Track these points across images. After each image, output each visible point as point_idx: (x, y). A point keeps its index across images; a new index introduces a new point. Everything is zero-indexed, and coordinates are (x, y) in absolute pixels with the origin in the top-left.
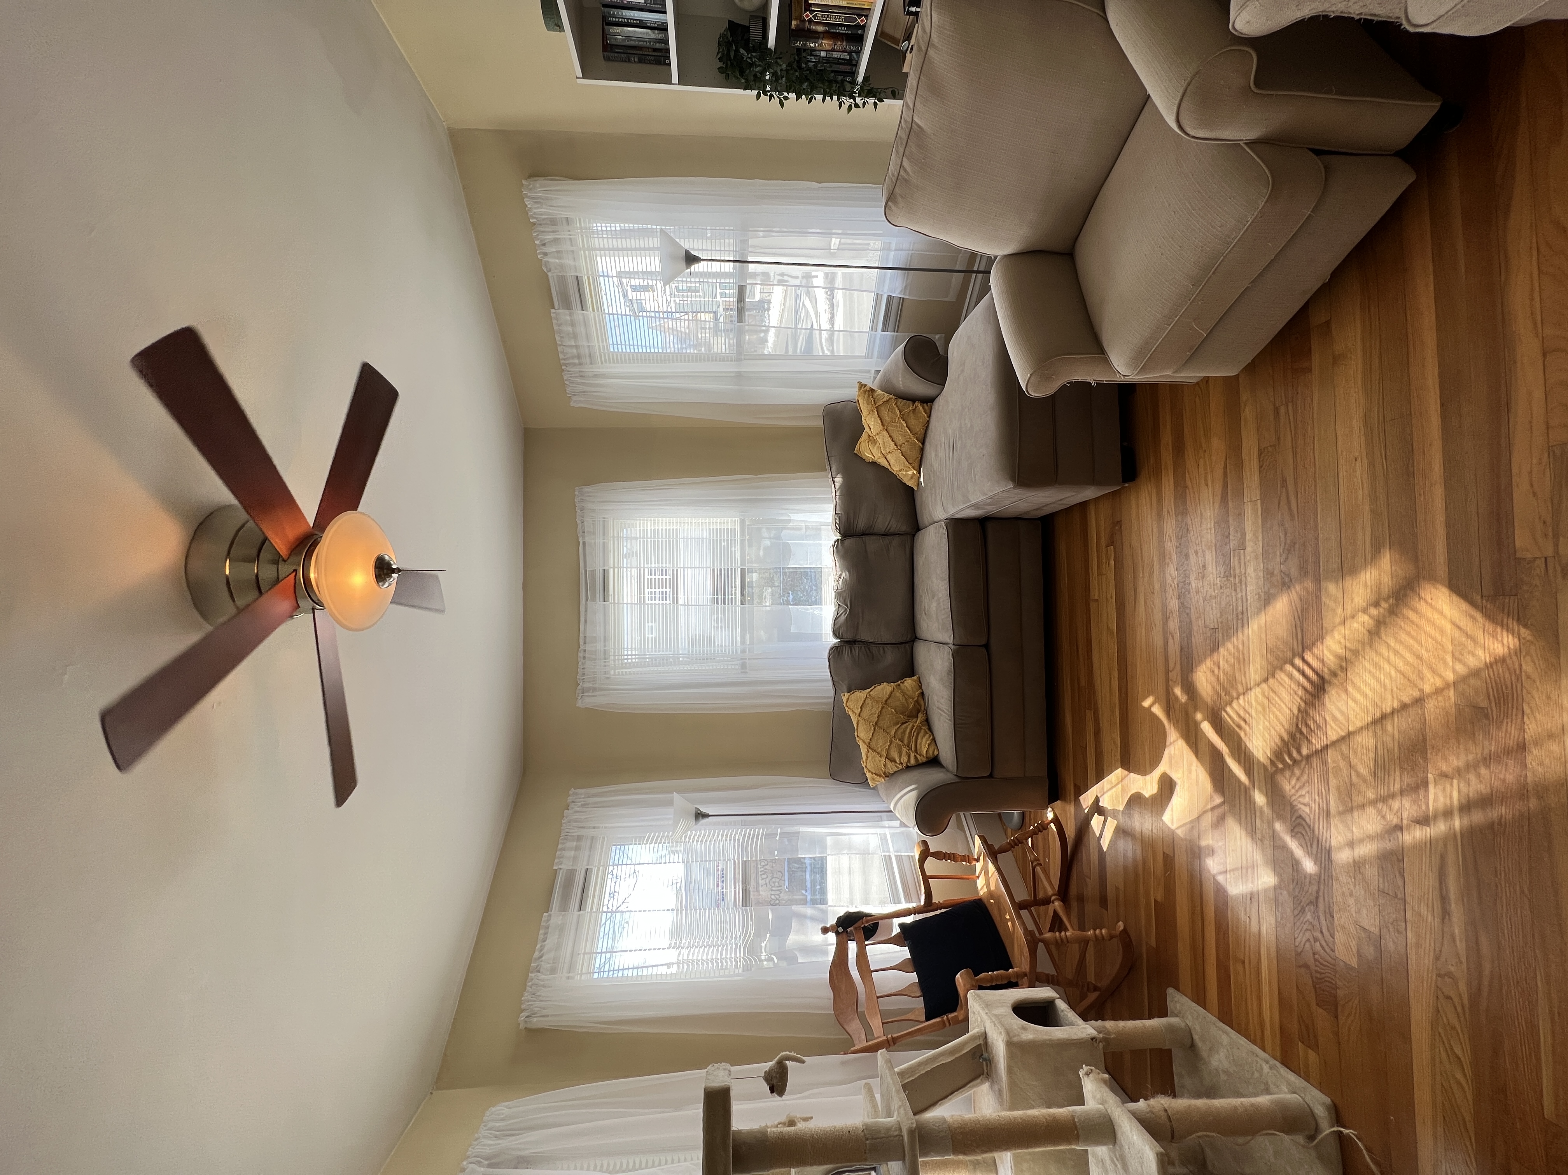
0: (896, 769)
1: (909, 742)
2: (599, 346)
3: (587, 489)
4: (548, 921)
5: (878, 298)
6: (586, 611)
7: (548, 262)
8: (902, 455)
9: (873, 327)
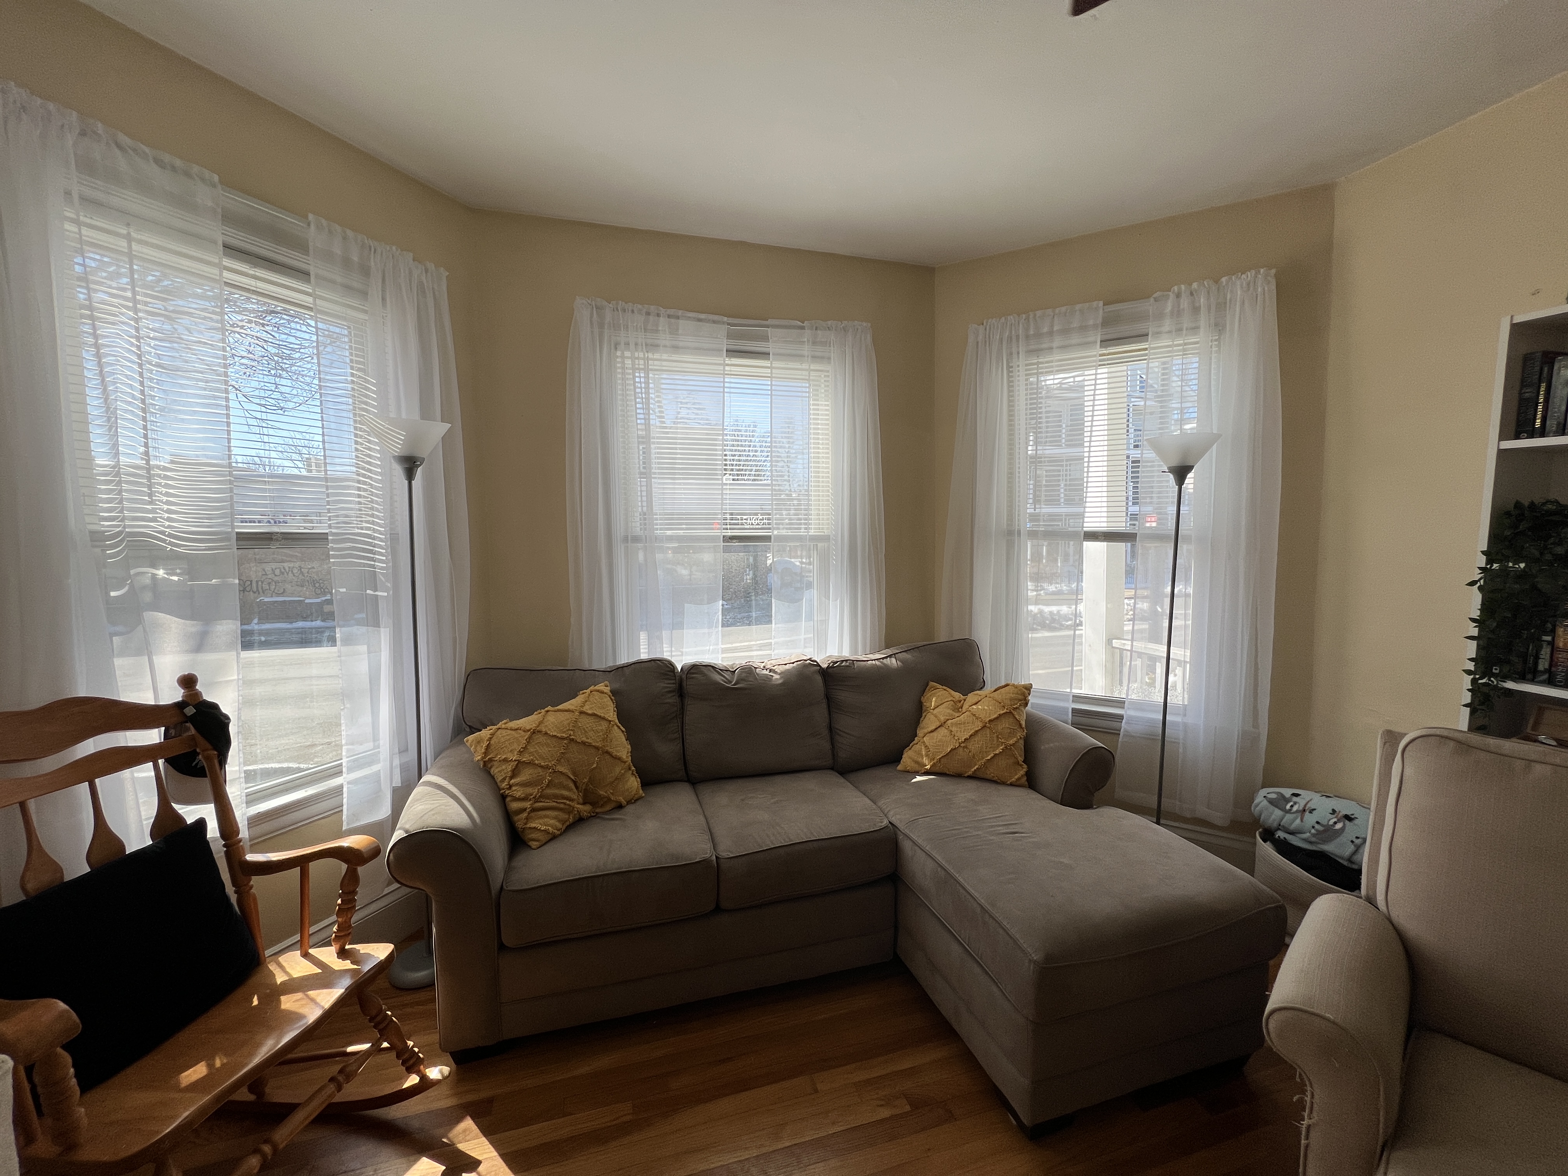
0: (499, 778)
1: (548, 797)
2: (1052, 361)
3: (869, 338)
5: (1120, 703)
6: (714, 322)
7: (1168, 299)
8: (952, 750)
9: (1077, 698)
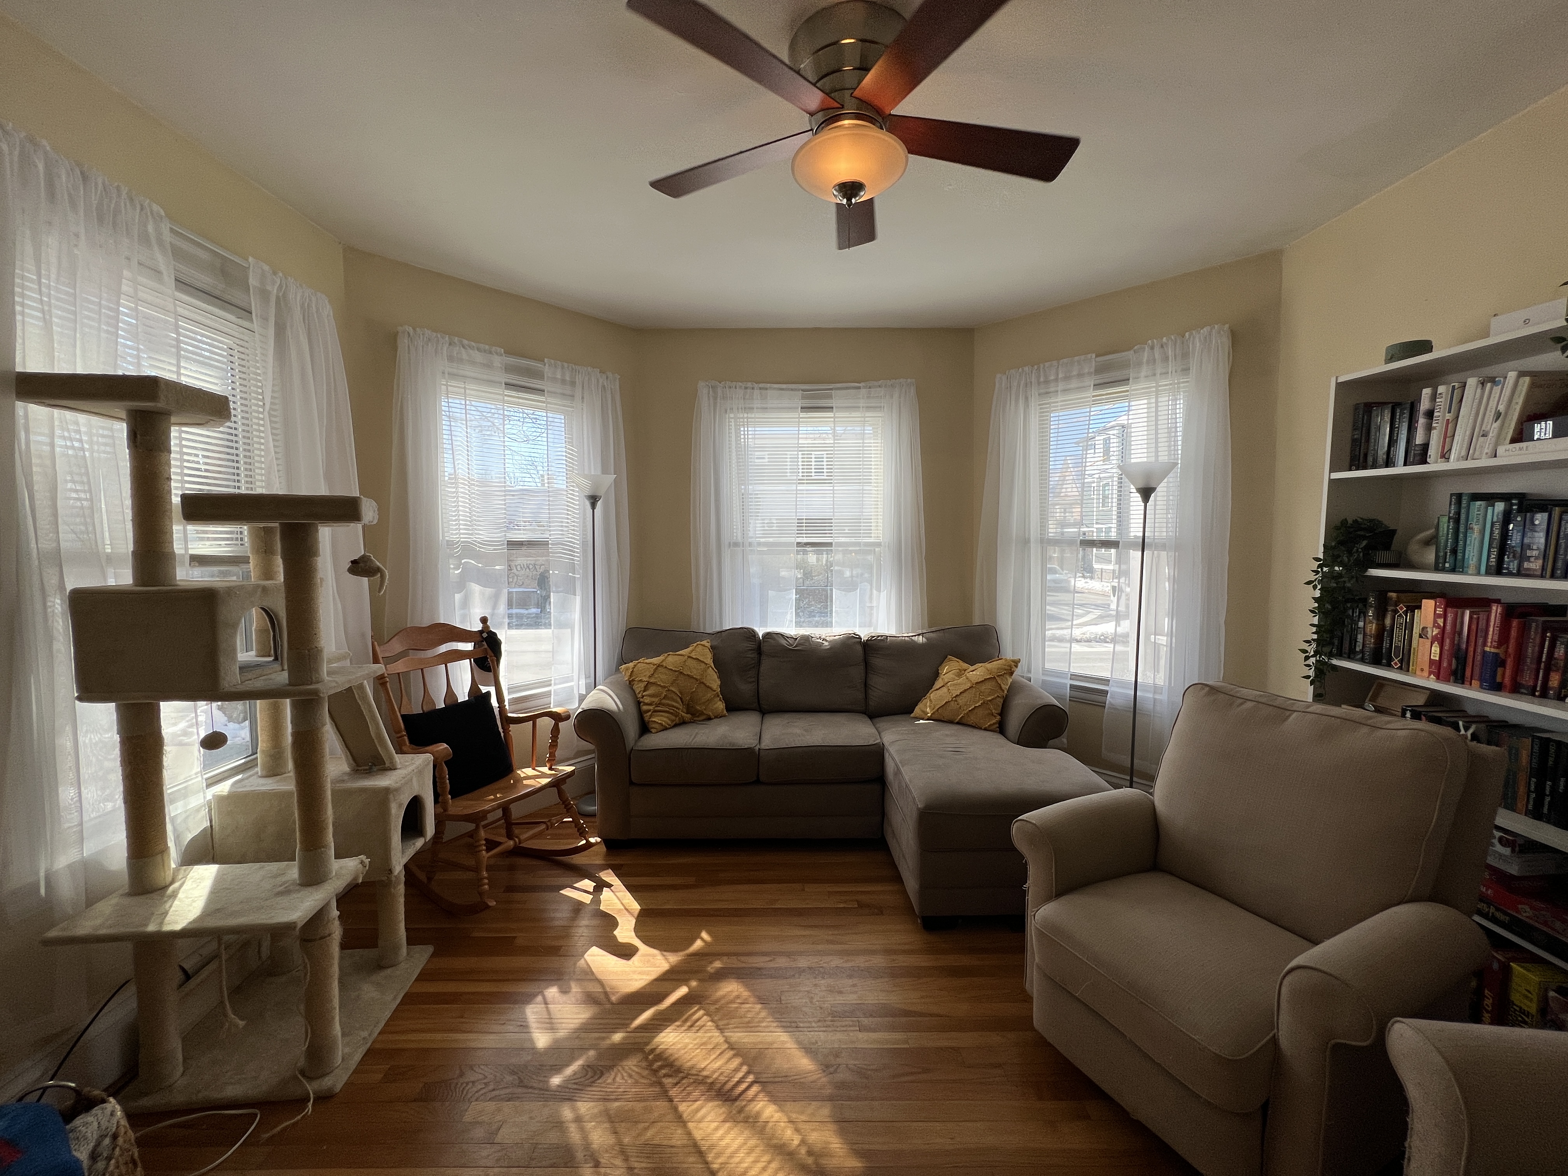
0: (637, 692)
1: (664, 705)
2: (1057, 402)
3: (913, 390)
4: (497, 353)
5: (1106, 681)
6: (792, 390)
7: (1144, 351)
8: (946, 703)
9: (1074, 677)
